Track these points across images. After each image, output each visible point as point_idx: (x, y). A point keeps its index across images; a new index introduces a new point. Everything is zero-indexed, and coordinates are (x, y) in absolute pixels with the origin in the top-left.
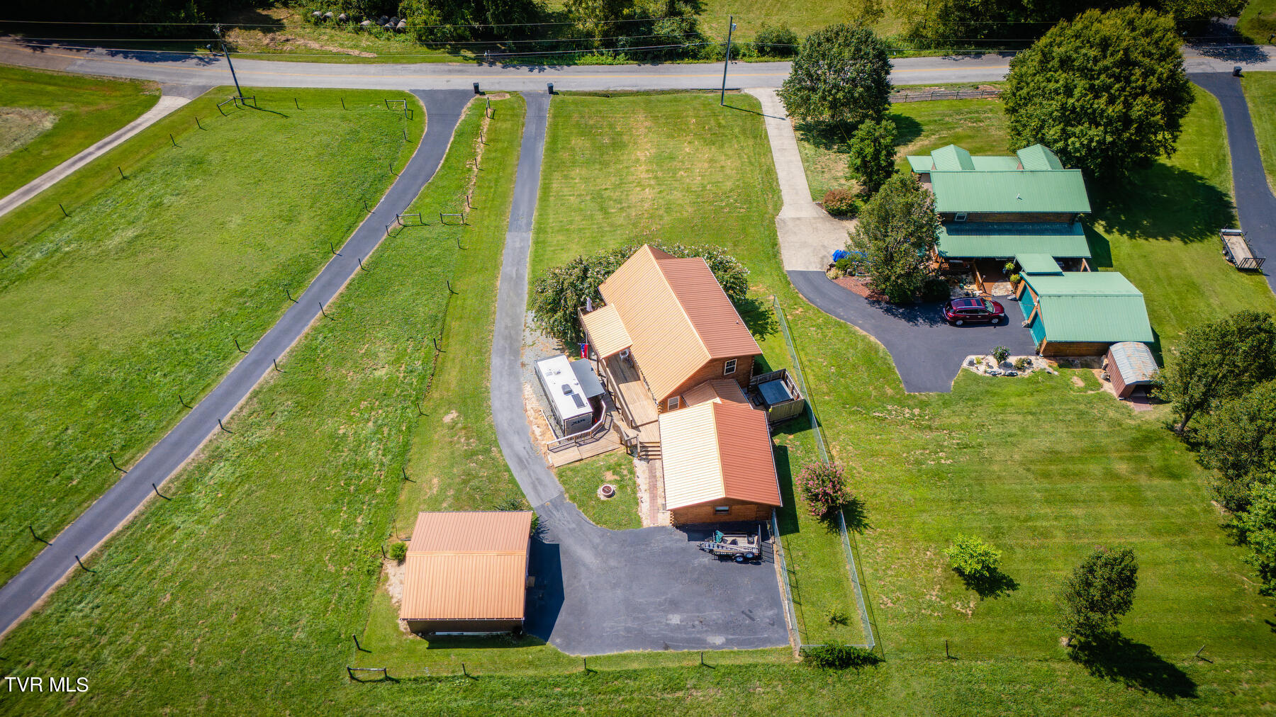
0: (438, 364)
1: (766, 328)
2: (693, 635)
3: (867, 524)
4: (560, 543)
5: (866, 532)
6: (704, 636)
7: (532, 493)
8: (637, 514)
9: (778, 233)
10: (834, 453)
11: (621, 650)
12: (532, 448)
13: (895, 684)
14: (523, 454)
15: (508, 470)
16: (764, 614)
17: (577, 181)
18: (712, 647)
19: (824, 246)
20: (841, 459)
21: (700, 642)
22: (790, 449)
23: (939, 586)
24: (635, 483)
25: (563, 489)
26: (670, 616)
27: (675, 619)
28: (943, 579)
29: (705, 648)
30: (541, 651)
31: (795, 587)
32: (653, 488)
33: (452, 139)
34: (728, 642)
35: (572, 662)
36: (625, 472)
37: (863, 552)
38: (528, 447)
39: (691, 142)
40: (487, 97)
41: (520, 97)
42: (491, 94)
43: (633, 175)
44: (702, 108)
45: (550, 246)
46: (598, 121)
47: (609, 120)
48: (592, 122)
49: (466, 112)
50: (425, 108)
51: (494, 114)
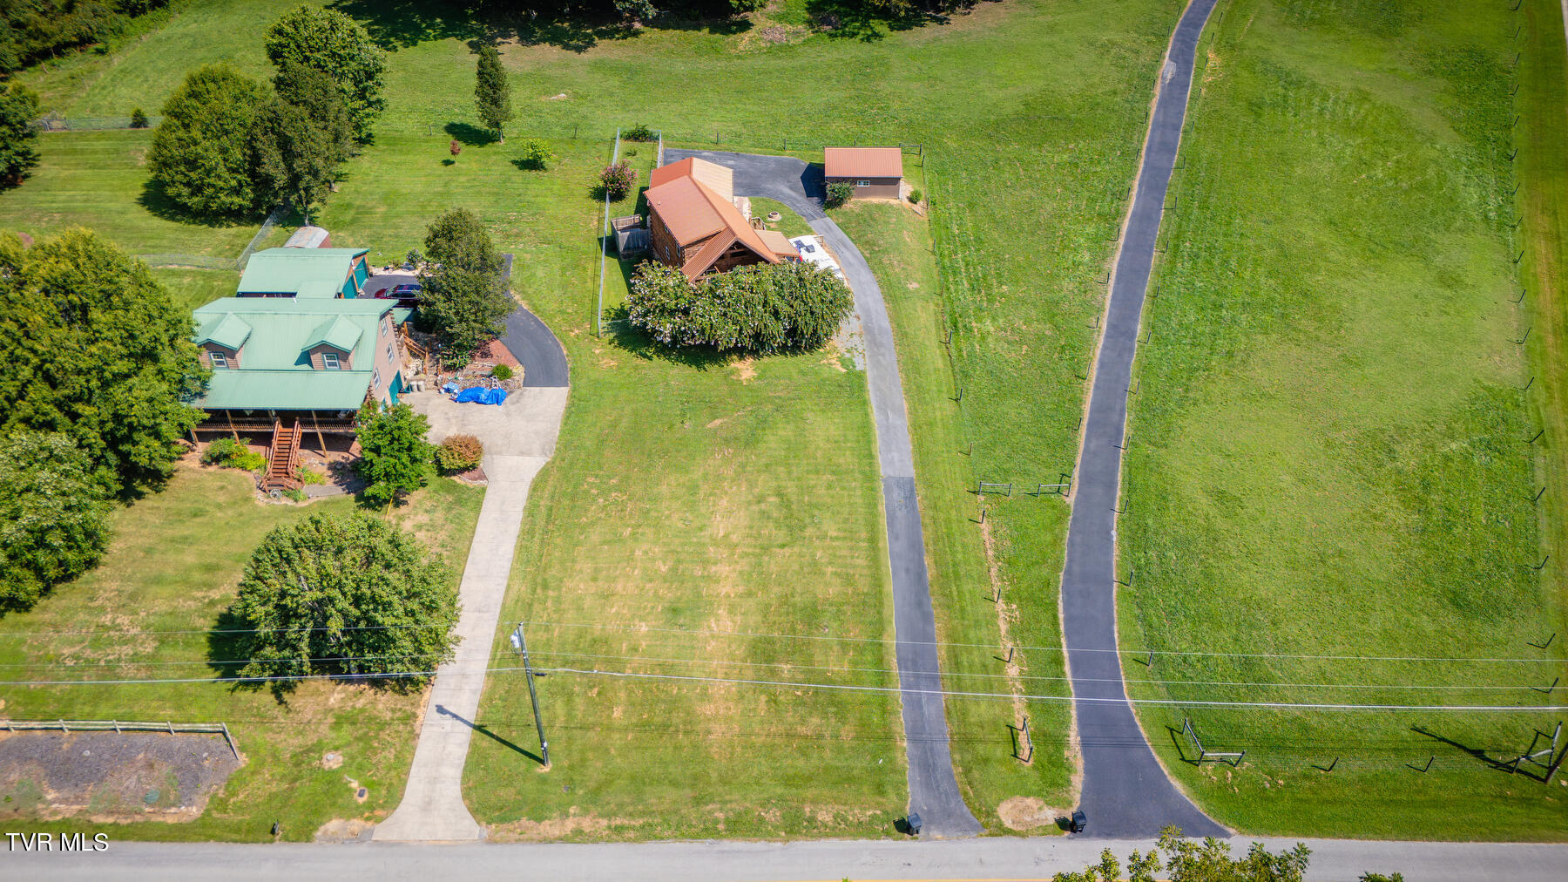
0: (942, 332)
1: (616, 314)
7: (829, 224)
8: (753, 203)
15: (852, 240)
17: (830, 569)
19: (507, 414)
25: (807, 223)
39: (635, 649)
40: (1050, 815)
41: (978, 812)
42: (1045, 824)
43: (741, 572)
44: (590, 755)
45: (853, 449)
46: (803, 721)
47: (782, 729)
48: (815, 720)
49: (1074, 753)
50: (1163, 768)
51: (1014, 741)
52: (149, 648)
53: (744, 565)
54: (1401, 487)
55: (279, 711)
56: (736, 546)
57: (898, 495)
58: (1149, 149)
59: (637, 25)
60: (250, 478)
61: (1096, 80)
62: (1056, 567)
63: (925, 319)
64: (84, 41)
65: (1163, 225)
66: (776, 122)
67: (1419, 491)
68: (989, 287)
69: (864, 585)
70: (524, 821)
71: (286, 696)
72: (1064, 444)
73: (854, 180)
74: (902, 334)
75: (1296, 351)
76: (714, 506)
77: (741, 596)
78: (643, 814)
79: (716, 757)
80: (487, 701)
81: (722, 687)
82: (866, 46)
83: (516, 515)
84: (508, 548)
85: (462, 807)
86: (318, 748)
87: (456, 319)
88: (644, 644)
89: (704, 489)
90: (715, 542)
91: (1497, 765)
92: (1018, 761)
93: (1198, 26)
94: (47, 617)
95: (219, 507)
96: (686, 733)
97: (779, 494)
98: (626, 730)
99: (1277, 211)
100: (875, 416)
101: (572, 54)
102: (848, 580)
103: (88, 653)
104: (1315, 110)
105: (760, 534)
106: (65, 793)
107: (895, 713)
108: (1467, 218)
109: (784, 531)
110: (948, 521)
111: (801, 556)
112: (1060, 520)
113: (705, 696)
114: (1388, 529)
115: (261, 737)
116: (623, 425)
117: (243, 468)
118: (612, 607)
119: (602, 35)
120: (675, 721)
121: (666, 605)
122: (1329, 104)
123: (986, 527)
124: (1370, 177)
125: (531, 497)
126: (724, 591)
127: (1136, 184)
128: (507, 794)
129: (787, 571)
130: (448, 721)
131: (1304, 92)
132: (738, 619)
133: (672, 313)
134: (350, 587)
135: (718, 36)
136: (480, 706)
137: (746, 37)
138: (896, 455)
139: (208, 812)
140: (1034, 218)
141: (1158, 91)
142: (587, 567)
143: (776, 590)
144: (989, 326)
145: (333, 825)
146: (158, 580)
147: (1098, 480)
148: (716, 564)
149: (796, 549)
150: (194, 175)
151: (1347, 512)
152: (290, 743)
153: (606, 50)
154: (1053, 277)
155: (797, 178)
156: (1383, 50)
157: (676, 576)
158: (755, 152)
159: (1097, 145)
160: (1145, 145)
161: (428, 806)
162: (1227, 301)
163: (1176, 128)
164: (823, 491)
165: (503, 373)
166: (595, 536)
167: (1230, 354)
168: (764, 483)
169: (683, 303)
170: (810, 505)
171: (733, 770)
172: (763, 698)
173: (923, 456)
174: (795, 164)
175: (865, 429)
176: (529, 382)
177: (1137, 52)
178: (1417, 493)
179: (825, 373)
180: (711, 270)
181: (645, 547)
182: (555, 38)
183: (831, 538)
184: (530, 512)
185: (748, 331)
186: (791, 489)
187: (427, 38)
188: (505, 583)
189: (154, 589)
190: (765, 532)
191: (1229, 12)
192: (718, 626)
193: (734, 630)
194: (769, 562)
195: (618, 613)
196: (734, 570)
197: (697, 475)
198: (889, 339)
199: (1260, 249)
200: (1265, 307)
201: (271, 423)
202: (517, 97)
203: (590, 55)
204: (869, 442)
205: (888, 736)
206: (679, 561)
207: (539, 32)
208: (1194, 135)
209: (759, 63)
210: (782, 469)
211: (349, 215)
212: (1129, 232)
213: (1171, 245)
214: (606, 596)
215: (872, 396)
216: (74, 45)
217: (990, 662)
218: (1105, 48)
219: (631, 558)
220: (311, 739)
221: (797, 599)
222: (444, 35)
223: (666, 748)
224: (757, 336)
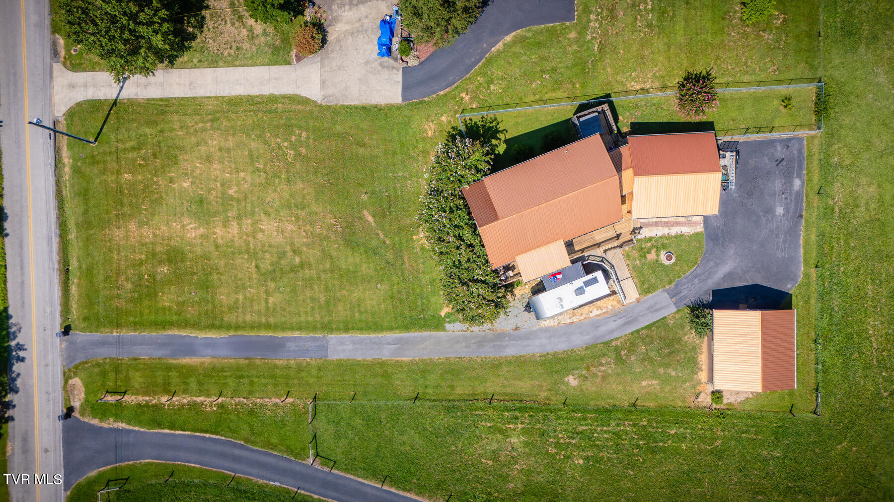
0: (507, 398)
1: (491, 127)
2: (793, 199)
3: (707, 73)
4: (712, 289)
5: (713, 75)
6: (794, 192)
7: (662, 311)
8: (691, 236)
9: (346, 104)
10: (638, 87)
11: (799, 245)
12: (616, 315)
13: (836, 74)
14: (620, 322)
15: (638, 331)
16: (780, 151)
17: (241, 297)
18: (802, 188)
19: (367, 63)
20: (645, 82)
21: (799, 195)
22: (633, 120)
23: (761, 32)
24: (661, 237)
25: (661, 290)
26: (777, 214)
27: (780, 210)
28: (755, 28)
29: (803, 192)
30: (796, 296)
31: (759, 130)
32: (668, 224)
33: (167, 431)
34: (799, 176)
35: (807, 276)
36: (649, 244)
37: (730, 79)
38: (614, 318)
39: (171, 181)
40: (76, 404)
41: (76, 367)
42: (71, 400)
43: (233, 241)
44: (102, 165)
45: (353, 316)
46: (127, 279)
47: (123, 267)
48: (129, 286)
49: (110, 424)
50: (103, 468)
51: (116, 393)
53: (238, 242)
56: (254, 237)
57: (311, 346)
62: (248, 440)
69: (229, 318)
76: (288, 221)
77: (215, 242)
79: (104, 232)
81: (147, 234)
83: (267, 90)
85: (72, 103)
88: (175, 186)
89: (302, 214)
90: (256, 223)
92: (104, 393)
96: (117, 215)
97: (304, 265)
98: (118, 183)
100: (393, 335)
102: (233, 308)
105: (265, 252)
107: (135, 330)
109: (270, 268)
110: (288, 376)
111: (250, 278)
113: (141, 224)
118: (200, 163)
120: (125, 209)
121: (204, 196)
126: (218, 231)
129: (236, 269)
130: (119, 84)
132: (198, 241)
136: (129, 99)
142: (230, 144)
143: (222, 263)
148: (238, 224)
149: (255, 276)
157: (226, 200)
161: (72, 86)
164: (308, 294)
166: (255, 145)
168: (313, 253)
170: (296, 286)
171: (95, 242)
172: (143, 257)
175: (376, 327)
176: (406, 71)
179: (437, 300)
181: (248, 178)
183: (267, 299)
184: (272, 99)
186: (309, 273)
188: (212, 95)
190: (267, 255)
192: (192, 228)
193: (189, 238)
194: (242, 258)
195: (197, 167)
196: (234, 237)
197: (315, 208)
198: (489, 353)
204: (361, 329)
205: (119, 326)
206: (238, 201)
210: (328, 266)
214: (208, 159)
215: (416, 334)
217: (173, 388)
219: (239, 170)
221: (215, 277)
223: (107, 205)
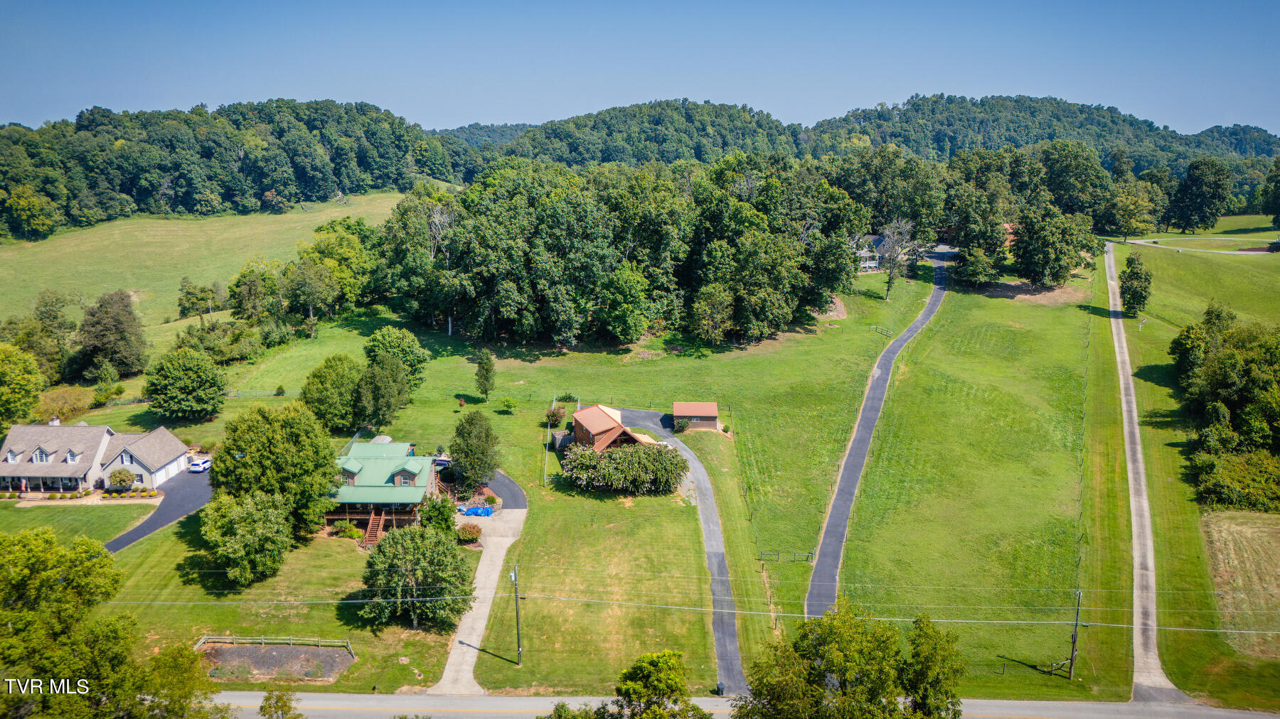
1: (554, 478)
44: (543, 662)
52: (305, 611)
53: (627, 587)
54: (1000, 558)
55: (376, 641)
56: (622, 579)
57: (715, 561)
58: (864, 410)
59: (565, 350)
60: (354, 542)
61: (833, 376)
62: (804, 591)
63: (732, 485)
64: (243, 358)
65: (872, 444)
66: (645, 395)
67: (1011, 560)
68: (770, 472)
69: (694, 597)
70: (508, 688)
71: (378, 633)
72: (812, 539)
73: (690, 418)
74: (718, 490)
75: (946, 501)
76: (610, 561)
77: (625, 600)
78: (572, 686)
80: (486, 639)
82: (698, 360)
83: (499, 564)
84: (495, 576)
85: (475, 683)
86: (396, 655)
87: (469, 467)
88: (571, 618)
89: (604, 554)
90: (610, 576)
91: (1044, 672)
93: (894, 353)
94: (250, 597)
95: (339, 553)
96: (596, 654)
97: (646, 557)
98: (563, 652)
99: (939, 438)
100: (702, 525)
101: (528, 364)
102: (686, 595)
103: (273, 612)
104: (964, 393)
106: (263, 671)
107: (711, 649)
108: (1053, 445)
110: (744, 572)
111: (659, 584)
112: (807, 572)
113: (605, 640)
114: (993, 576)
115: (366, 650)
116: (557, 526)
117: (351, 537)
118: (553, 603)
119: (544, 355)
122: (973, 391)
123: (764, 574)
124: (995, 425)
125: (507, 555)
126: (616, 598)
127: (856, 426)
128: (499, 676)
130: (465, 648)
131: (957, 385)
132: (624, 610)
133: (588, 468)
134: (428, 554)
135: (611, 356)
136: (482, 641)
137: (628, 356)
138: (714, 543)
139: (338, 681)
140: (796, 441)
141: (870, 382)
142: (539, 586)
144: (769, 488)
145: (405, 688)
146: (308, 583)
147: (830, 555)
149: (657, 581)
150: (322, 407)
151: (970, 569)
152: (380, 652)
153: (546, 362)
154: (807, 469)
155: (658, 420)
156: (1007, 367)
157: (589, 591)
158: (634, 408)
159: (834, 408)
160: (862, 408)
161: (456, 681)
162: (907, 479)
163: (881, 400)
165: (491, 501)
166: (543, 573)
167: (909, 502)
168: (638, 553)
169: (594, 463)
170: (665, 562)
172: (638, 642)
173: (728, 542)
174: (656, 415)
175: (697, 531)
176: (506, 506)
177: (857, 364)
178: (1009, 561)
179: (673, 505)
180: (609, 446)
181: (571, 578)
182: (517, 356)
183: (676, 577)
184: (507, 562)
185: (630, 478)
186: (654, 555)
187: (443, 356)
189: (306, 586)
190: (639, 573)
191: (914, 348)
194: (641, 586)
197: (600, 548)
198: (711, 492)
199: (928, 455)
200: (929, 481)
201: (369, 513)
202: (497, 381)
203: (537, 364)
204: (699, 537)
205: (707, 657)
206: (591, 585)
207: (508, 353)
208: (891, 403)
209: (635, 368)
211: (401, 435)
212: (852, 448)
213: (876, 453)
215: (700, 516)
216: (237, 359)
217: (765, 629)
218: (839, 362)
219: (563, 583)
220: (392, 651)
222: (452, 354)
223: (584, 660)
224: (634, 482)
